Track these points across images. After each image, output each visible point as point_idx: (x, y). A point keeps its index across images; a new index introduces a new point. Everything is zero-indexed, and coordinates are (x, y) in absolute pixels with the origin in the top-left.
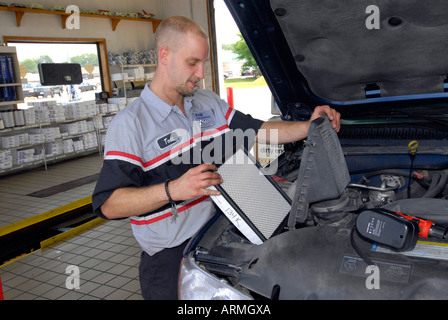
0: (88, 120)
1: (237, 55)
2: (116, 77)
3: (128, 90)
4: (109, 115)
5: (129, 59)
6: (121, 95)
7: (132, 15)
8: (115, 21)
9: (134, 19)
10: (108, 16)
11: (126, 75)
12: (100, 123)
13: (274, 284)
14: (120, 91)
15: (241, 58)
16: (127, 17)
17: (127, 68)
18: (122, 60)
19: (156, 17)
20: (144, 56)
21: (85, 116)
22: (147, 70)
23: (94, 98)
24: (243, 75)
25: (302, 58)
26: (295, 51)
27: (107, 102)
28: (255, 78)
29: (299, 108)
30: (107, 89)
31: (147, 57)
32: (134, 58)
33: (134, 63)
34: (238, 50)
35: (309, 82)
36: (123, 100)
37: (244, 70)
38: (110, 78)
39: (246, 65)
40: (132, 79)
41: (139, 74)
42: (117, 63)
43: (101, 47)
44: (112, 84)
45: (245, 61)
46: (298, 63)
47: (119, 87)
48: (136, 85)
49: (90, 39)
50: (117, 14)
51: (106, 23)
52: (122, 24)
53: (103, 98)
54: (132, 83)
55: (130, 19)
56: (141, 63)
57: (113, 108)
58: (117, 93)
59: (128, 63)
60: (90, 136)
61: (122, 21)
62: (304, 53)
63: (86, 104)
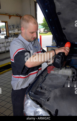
0: (2, 43)
1: (42, 27)
2: (10, 32)
3: (13, 35)
4: (8, 42)
5: (14, 27)
6: (11, 37)
7: (15, 15)
8: (10, 16)
9: (15, 16)
10: (8, 15)
11: (13, 31)
12: (6, 44)
13: (56, 109)
14: (11, 36)
15: (43, 27)
16: (13, 15)
17: (13, 29)
18: (12, 27)
19: (21, 16)
20: (18, 26)
21: (2, 42)
22: (18, 30)
23: (4, 37)
24: (44, 32)
25: (65, 29)
26: (63, 26)
27: (8, 39)
28: (47, 33)
29: (62, 44)
30: (8, 35)
31: (18, 27)
32: (15, 27)
33: (15, 28)
34: (43, 25)
35: (66, 36)
36: (12, 38)
37: (44, 30)
38: (8, 32)
39: (45, 29)
40: (14, 32)
41: (16, 31)
42: (11, 28)
43: (6, 23)
44: (9, 34)
45: (44, 28)
46: (63, 30)
47: (11, 35)
48: (15, 34)
49: (3, 21)
50: (11, 14)
51: (8, 17)
52: (12, 17)
53: (6, 37)
54: (14, 34)
55: (14, 16)
56: (17, 28)
57: (9, 40)
58: (10, 36)
59: (13, 28)
60: (3, 48)
61: (12, 16)
62: (65, 27)
63: (2, 39)
